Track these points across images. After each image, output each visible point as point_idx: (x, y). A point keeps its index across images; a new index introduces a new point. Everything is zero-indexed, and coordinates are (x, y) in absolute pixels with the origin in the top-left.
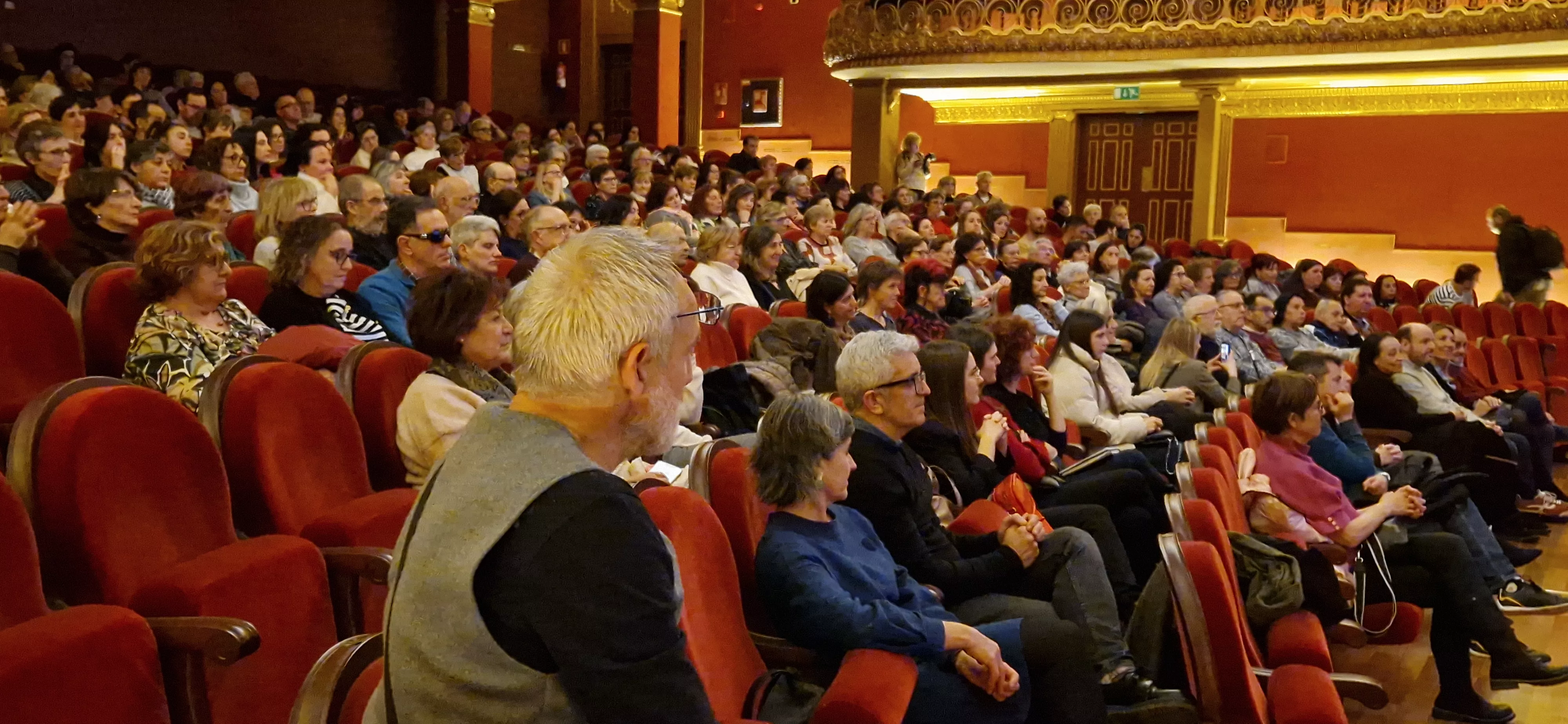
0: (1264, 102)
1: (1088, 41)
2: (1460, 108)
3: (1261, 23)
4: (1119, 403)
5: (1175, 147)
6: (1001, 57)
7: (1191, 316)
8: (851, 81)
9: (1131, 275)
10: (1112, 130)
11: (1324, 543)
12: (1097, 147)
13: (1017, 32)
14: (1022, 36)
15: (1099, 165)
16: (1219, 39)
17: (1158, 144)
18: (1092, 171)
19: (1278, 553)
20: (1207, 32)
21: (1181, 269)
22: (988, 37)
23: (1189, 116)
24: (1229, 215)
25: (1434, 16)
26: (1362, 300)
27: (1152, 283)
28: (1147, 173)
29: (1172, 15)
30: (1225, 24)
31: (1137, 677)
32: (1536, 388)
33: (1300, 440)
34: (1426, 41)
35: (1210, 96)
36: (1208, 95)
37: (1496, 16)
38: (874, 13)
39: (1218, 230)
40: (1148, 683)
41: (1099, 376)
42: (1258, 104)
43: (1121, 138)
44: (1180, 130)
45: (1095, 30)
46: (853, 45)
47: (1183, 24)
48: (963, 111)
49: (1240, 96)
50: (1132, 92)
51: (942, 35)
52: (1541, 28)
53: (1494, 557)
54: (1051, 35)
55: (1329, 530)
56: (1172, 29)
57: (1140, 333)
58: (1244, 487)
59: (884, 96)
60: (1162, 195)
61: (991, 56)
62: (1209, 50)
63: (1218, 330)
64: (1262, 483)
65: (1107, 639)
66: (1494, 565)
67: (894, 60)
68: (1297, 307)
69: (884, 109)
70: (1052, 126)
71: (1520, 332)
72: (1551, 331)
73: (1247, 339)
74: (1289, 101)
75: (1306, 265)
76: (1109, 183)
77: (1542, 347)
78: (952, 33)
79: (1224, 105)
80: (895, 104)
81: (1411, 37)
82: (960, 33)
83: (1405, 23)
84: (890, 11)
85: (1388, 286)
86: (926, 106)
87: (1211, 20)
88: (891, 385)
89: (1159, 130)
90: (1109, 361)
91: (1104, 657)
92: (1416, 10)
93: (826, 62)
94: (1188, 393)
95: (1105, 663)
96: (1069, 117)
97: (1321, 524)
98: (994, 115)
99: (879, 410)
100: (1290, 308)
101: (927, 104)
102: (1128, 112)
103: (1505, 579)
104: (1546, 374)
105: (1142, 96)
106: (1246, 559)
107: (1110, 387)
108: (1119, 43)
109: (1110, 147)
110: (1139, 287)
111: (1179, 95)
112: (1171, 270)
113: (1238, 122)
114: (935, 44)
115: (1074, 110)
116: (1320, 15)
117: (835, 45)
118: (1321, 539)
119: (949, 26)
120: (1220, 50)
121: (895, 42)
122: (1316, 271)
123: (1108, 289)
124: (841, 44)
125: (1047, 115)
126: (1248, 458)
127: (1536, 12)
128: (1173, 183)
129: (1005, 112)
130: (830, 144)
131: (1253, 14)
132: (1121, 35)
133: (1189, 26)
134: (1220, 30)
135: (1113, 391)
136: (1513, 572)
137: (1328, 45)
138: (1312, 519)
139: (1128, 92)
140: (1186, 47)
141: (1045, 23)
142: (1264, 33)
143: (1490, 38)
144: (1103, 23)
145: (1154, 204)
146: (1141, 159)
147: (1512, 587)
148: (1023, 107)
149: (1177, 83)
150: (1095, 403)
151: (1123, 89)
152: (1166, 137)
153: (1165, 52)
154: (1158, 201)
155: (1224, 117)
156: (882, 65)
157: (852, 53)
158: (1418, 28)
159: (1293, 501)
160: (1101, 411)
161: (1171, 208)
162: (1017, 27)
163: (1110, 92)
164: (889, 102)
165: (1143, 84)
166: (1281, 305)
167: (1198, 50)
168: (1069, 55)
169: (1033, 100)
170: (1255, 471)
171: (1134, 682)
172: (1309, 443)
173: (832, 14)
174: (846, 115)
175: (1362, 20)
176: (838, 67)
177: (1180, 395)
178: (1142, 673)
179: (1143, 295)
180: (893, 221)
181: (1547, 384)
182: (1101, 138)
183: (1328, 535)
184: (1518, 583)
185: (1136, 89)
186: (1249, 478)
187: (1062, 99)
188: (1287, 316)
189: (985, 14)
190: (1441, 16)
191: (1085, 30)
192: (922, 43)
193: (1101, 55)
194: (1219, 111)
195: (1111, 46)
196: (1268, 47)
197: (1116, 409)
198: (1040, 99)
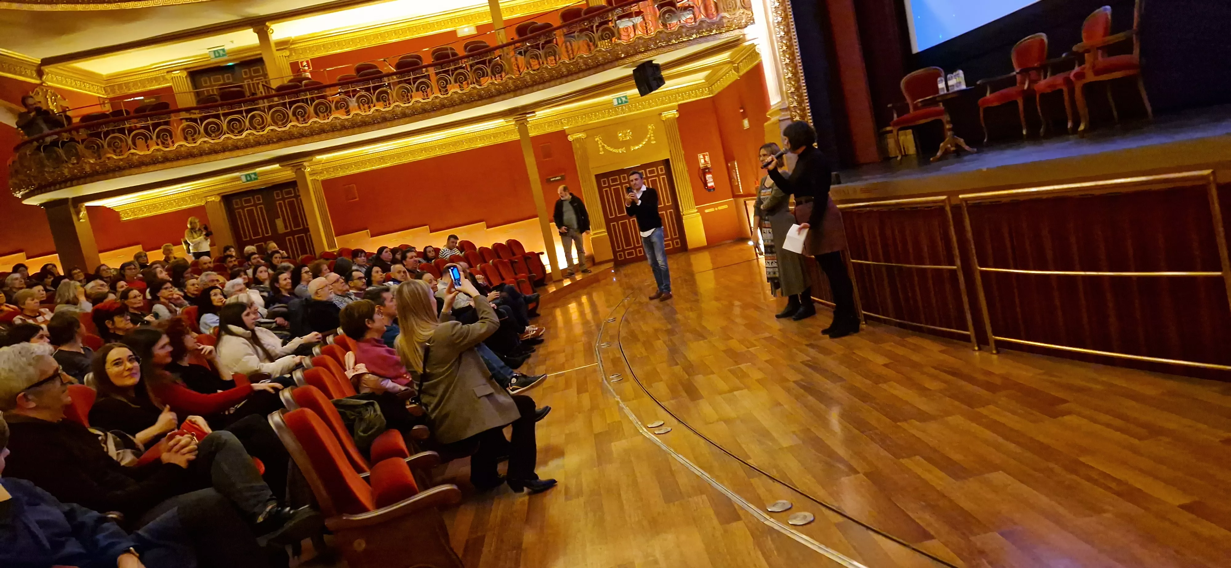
0: (335, 168)
1: (209, 149)
2: (438, 153)
3: (315, 122)
4: (273, 354)
5: (291, 204)
6: (151, 168)
7: (314, 292)
8: (41, 205)
9: (274, 280)
10: (247, 201)
11: (405, 390)
12: (242, 214)
13: (158, 150)
14: (162, 152)
15: (245, 224)
16: (293, 135)
17: (280, 204)
18: (243, 228)
19: (365, 402)
20: (284, 132)
21: (307, 269)
22: (137, 157)
23: (292, 184)
24: (336, 236)
25: (407, 105)
26: (412, 260)
27: (290, 281)
28: (279, 223)
29: (259, 125)
30: (293, 126)
31: (280, 509)
32: (511, 282)
33: (376, 336)
34: (407, 119)
35: (300, 169)
36: (299, 169)
37: (437, 101)
38: (43, 154)
39: (331, 244)
40: (288, 509)
41: (254, 340)
42: (332, 170)
43: (255, 205)
44: (291, 194)
45: (212, 141)
46: (32, 179)
47: (267, 129)
48: (140, 209)
49: (320, 167)
50: (253, 176)
51: (102, 160)
52: (460, 104)
53: (502, 367)
54: (182, 149)
55: (406, 382)
56: (261, 133)
57: (284, 309)
58: (350, 374)
59: (72, 210)
60: (292, 233)
61: (144, 168)
62: (289, 142)
63: (332, 295)
64: (362, 368)
65: (255, 493)
66: (502, 372)
67: (69, 184)
68: (377, 272)
69: (75, 218)
70: (207, 207)
71: (499, 257)
72: (514, 254)
73: (353, 297)
74: (349, 166)
75: (381, 250)
76: (256, 233)
77: (512, 263)
78: (109, 158)
79: (311, 174)
80: (83, 213)
81: (399, 118)
82: (115, 157)
83: (393, 111)
84: (55, 152)
85: (430, 252)
86: (109, 211)
87: (284, 125)
88: (39, 384)
89: (278, 196)
90: (262, 331)
91: (255, 505)
92: (397, 103)
93: (15, 195)
94: (316, 335)
95: (256, 510)
96: (218, 199)
97: (399, 380)
98: (164, 207)
99: (33, 405)
100: (374, 274)
101: (109, 209)
102: (254, 188)
103: (509, 377)
104: (516, 274)
105: (260, 178)
106: (348, 412)
107: (265, 346)
108: (230, 147)
109: (250, 212)
110: (282, 286)
111: (284, 173)
112: (301, 271)
113: (325, 183)
114: (98, 167)
115: (219, 194)
116: (348, 112)
117: (17, 182)
118: (403, 388)
119: (105, 154)
120: (295, 141)
121: (66, 171)
122: (387, 252)
123: (261, 291)
124: (23, 181)
125: (202, 200)
126: (350, 358)
127: (456, 96)
128: (297, 225)
129: (172, 204)
130: (40, 252)
131: (308, 117)
132: (230, 142)
133: (272, 130)
134: (291, 130)
135: (268, 348)
136: (512, 372)
137: (357, 129)
138: (394, 379)
139: (250, 177)
140: (274, 143)
141: (177, 142)
142: (318, 127)
143: (439, 113)
144: (216, 137)
145: (289, 240)
146: (273, 215)
147: (514, 380)
148: (183, 199)
149: (277, 166)
150: (255, 356)
151: (246, 176)
152: (283, 199)
153: (261, 148)
154: (291, 237)
155: (314, 181)
156: (60, 188)
157: (34, 185)
158: (401, 113)
159: (382, 372)
160: (261, 361)
161: (301, 239)
162: (157, 147)
163: (238, 179)
164: (78, 213)
165: (258, 170)
166: (368, 274)
167: (282, 143)
168: (199, 159)
169: (189, 193)
170: (356, 363)
171: (278, 512)
172: (382, 337)
173: (9, 162)
174: (47, 229)
175: (371, 113)
176: (26, 196)
177: (313, 337)
178: (282, 504)
179: (286, 290)
180: (92, 287)
181: (516, 279)
182: (243, 208)
183: (405, 385)
184: (516, 377)
185: (255, 174)
186: (354, 368)
187: (206, 189)
188: (373, 279)
189: (130, 142)
190: (410, 104)
191: (205, 142)
192: (88, 169)
193: (220, 156)
194: (309, 179)
195: (224, 149)
196: (324, 136)
197: (271, 358)
198: (193, 192)
